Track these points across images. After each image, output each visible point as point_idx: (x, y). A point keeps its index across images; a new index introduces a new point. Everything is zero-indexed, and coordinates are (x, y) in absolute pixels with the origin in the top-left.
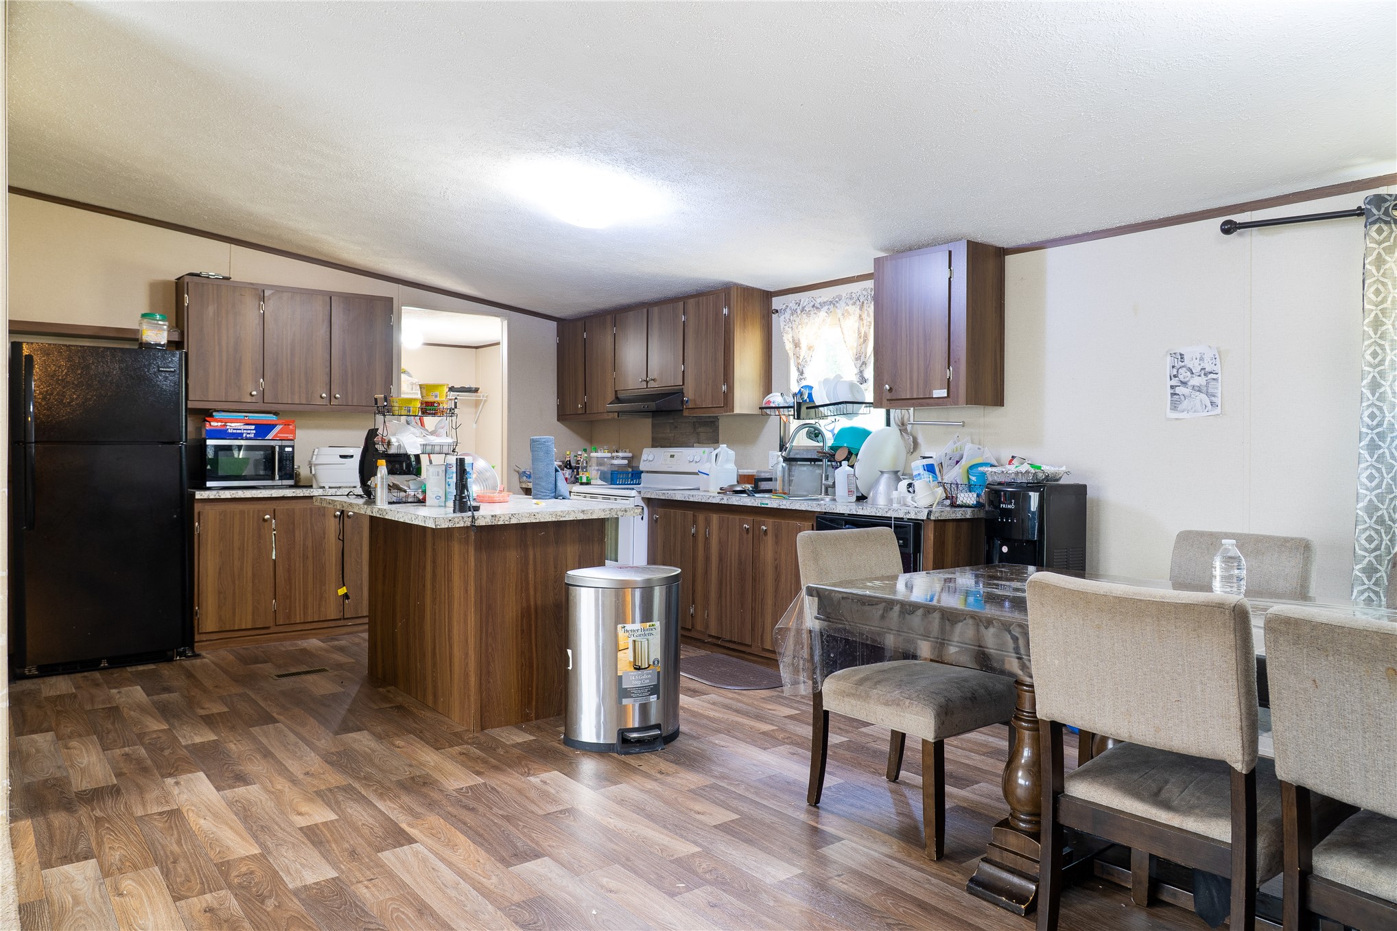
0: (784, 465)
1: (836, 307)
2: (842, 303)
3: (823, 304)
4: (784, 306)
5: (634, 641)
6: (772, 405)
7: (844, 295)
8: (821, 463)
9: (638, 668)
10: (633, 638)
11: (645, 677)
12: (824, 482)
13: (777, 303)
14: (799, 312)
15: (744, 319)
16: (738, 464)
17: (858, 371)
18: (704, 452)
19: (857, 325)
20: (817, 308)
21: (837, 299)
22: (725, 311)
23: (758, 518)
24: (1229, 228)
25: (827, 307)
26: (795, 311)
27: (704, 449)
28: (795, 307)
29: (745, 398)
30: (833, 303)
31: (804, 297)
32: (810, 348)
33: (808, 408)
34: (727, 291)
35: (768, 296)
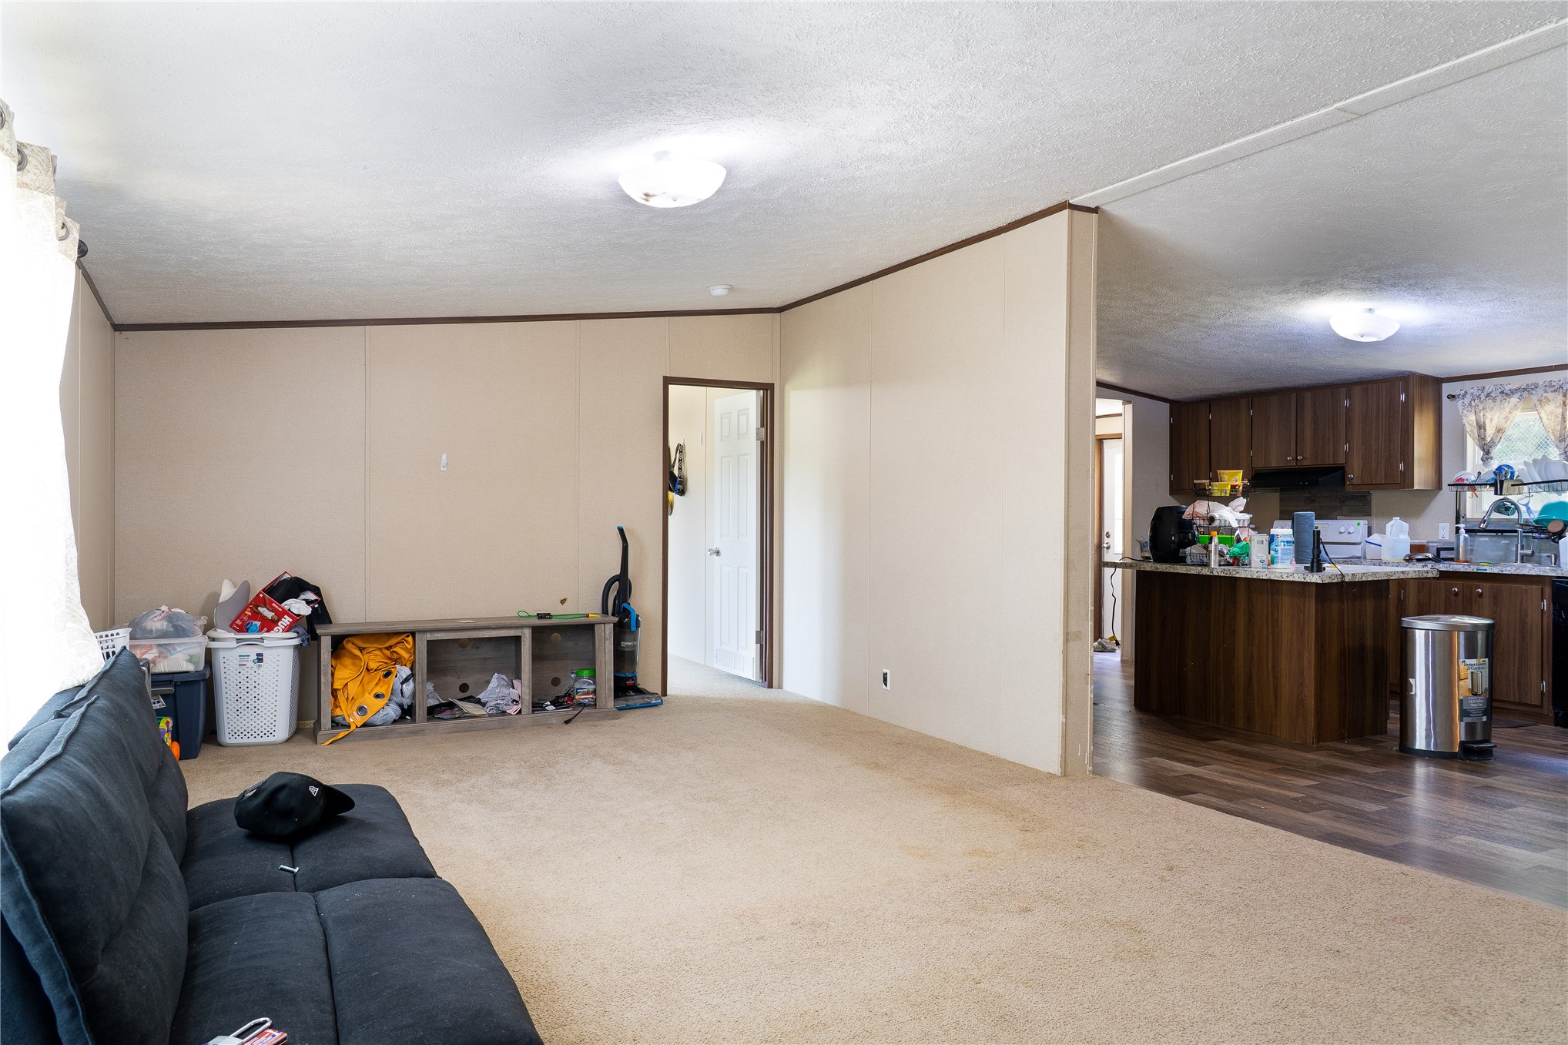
0: (1467, 535)
1: (1532, 394)
2: (1540, 391)
3: (1513, 392)
4: (1463, 392)
5: (1472, 673)
6: (1465, 482)
7: (1541, 383)
8: (1516, 534)
9: (1475, 694)
10: (1471, 670)
11: (1480, 701)
12: (1519, 551)
13: (1447, 389)
14: (1483, 397)
15: (1421, 404)
16: (1411, 534)
17: (1562, 451)
18: (1359, 524)
19: (1560, 410)
20: (1507, 394)
21: (1533, 387)
22: (1403, 397)
23: (1469, 583)
25: (1520, 394)
26: (1479, 397)
27: (1358, 521)
28: (1476, 392)
29: (1421, 476)
30: (1528, 390)
31: (1489, 384)
32: (1499, 430)
33: (1512, 485)
34: (1404, 380)
35: (1437, 382)
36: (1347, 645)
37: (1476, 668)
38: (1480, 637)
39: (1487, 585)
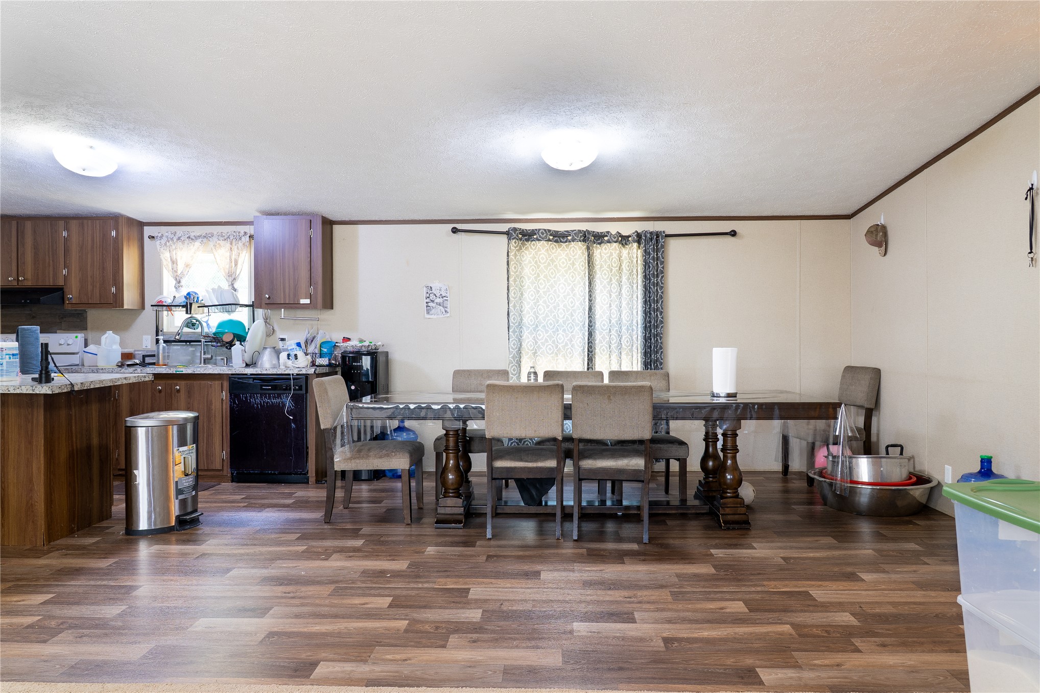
0: (165, 345)
1: (209, 240)
2: (215, 239)
3: (197, 238)
4: (160, 234)
5: (184, 458)
6: (164, 304)
7: (215, 233)
8: (200, 343)
9: (187, 475)
10: (184, 456)
11: (190, 480)
12: (203, 356)
13: (148, 231)
14: (175, 240)
15: (129, 239)
16: (122, 344)
17: (231, 284)
18: (76, 337)
19: (228, 254)
20: (192, 239)
21: (210, 235)
22: (114, 233)
23: (169, 382)
24: (455, 231)
25: (201, 239)
26: (172, 239)
27: (76, 335)
28: (171, 236)
29: (129, 298)
30: (206, 237)
31: (180, 230)
32: (187, 266)
33: (198, 307)
34: (115, 219)
35: (141, 225)
36: (75, 447)
37: (187, 454)
38: (189, 428)
39: (183, 383)
